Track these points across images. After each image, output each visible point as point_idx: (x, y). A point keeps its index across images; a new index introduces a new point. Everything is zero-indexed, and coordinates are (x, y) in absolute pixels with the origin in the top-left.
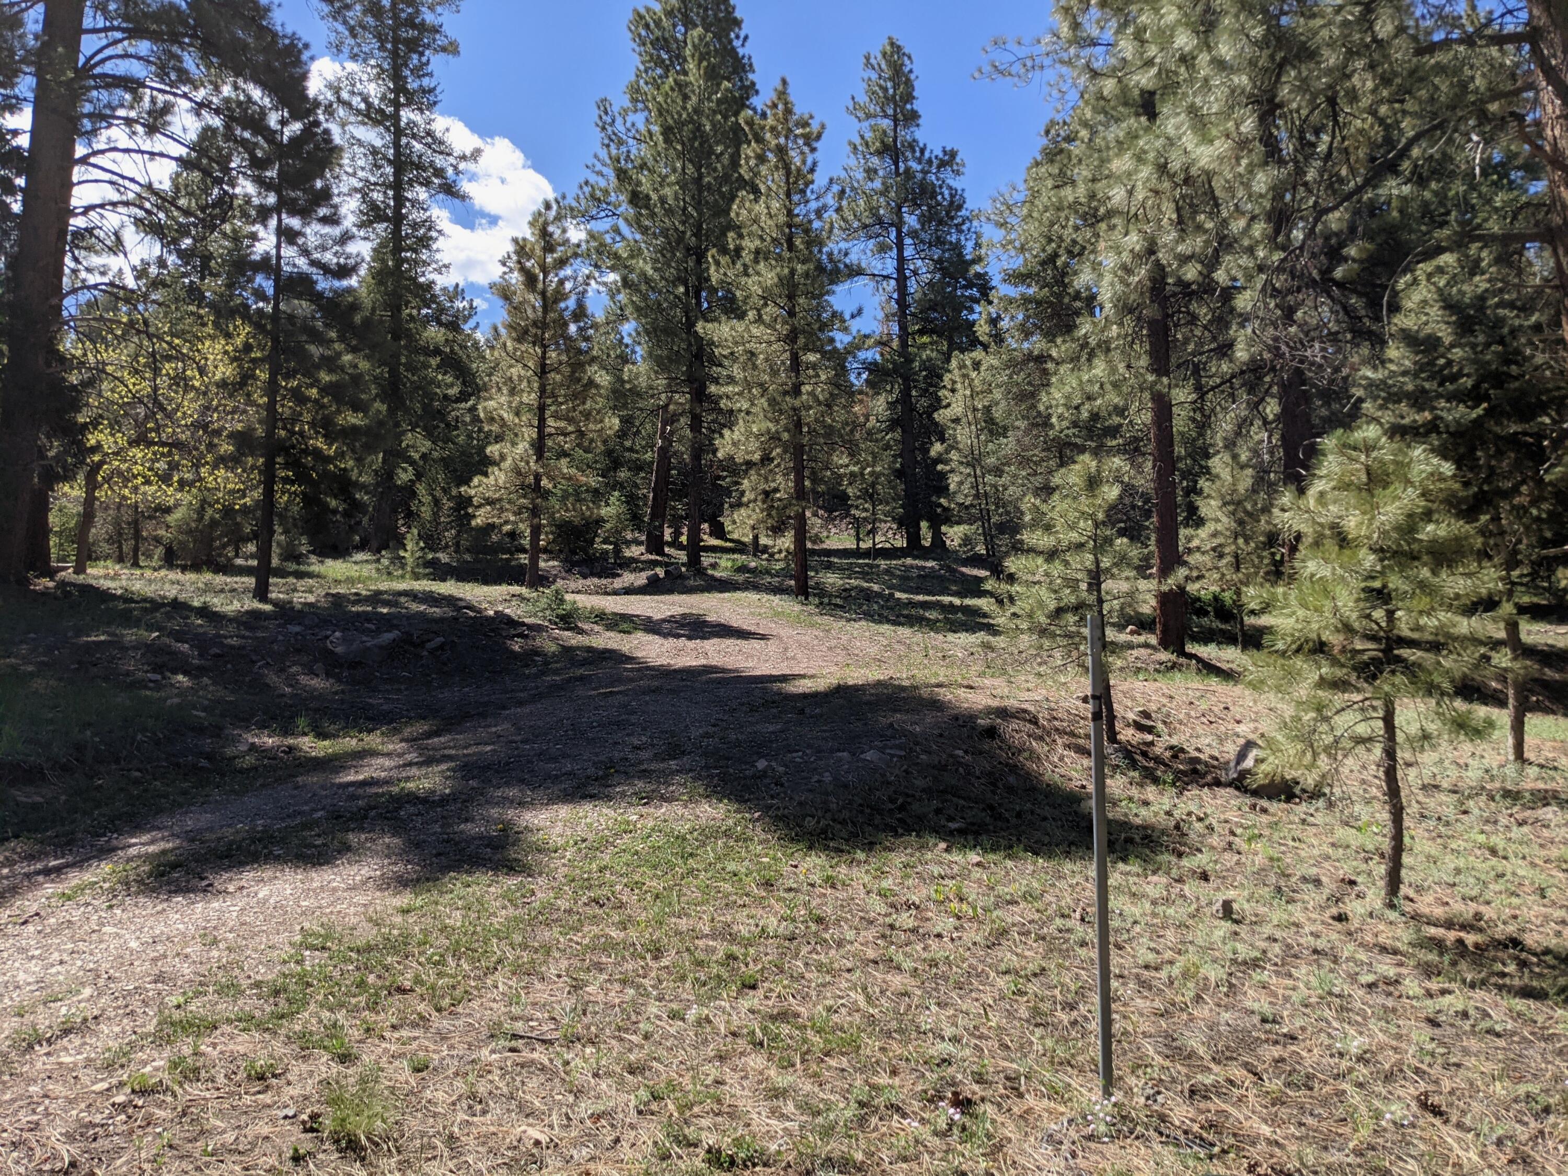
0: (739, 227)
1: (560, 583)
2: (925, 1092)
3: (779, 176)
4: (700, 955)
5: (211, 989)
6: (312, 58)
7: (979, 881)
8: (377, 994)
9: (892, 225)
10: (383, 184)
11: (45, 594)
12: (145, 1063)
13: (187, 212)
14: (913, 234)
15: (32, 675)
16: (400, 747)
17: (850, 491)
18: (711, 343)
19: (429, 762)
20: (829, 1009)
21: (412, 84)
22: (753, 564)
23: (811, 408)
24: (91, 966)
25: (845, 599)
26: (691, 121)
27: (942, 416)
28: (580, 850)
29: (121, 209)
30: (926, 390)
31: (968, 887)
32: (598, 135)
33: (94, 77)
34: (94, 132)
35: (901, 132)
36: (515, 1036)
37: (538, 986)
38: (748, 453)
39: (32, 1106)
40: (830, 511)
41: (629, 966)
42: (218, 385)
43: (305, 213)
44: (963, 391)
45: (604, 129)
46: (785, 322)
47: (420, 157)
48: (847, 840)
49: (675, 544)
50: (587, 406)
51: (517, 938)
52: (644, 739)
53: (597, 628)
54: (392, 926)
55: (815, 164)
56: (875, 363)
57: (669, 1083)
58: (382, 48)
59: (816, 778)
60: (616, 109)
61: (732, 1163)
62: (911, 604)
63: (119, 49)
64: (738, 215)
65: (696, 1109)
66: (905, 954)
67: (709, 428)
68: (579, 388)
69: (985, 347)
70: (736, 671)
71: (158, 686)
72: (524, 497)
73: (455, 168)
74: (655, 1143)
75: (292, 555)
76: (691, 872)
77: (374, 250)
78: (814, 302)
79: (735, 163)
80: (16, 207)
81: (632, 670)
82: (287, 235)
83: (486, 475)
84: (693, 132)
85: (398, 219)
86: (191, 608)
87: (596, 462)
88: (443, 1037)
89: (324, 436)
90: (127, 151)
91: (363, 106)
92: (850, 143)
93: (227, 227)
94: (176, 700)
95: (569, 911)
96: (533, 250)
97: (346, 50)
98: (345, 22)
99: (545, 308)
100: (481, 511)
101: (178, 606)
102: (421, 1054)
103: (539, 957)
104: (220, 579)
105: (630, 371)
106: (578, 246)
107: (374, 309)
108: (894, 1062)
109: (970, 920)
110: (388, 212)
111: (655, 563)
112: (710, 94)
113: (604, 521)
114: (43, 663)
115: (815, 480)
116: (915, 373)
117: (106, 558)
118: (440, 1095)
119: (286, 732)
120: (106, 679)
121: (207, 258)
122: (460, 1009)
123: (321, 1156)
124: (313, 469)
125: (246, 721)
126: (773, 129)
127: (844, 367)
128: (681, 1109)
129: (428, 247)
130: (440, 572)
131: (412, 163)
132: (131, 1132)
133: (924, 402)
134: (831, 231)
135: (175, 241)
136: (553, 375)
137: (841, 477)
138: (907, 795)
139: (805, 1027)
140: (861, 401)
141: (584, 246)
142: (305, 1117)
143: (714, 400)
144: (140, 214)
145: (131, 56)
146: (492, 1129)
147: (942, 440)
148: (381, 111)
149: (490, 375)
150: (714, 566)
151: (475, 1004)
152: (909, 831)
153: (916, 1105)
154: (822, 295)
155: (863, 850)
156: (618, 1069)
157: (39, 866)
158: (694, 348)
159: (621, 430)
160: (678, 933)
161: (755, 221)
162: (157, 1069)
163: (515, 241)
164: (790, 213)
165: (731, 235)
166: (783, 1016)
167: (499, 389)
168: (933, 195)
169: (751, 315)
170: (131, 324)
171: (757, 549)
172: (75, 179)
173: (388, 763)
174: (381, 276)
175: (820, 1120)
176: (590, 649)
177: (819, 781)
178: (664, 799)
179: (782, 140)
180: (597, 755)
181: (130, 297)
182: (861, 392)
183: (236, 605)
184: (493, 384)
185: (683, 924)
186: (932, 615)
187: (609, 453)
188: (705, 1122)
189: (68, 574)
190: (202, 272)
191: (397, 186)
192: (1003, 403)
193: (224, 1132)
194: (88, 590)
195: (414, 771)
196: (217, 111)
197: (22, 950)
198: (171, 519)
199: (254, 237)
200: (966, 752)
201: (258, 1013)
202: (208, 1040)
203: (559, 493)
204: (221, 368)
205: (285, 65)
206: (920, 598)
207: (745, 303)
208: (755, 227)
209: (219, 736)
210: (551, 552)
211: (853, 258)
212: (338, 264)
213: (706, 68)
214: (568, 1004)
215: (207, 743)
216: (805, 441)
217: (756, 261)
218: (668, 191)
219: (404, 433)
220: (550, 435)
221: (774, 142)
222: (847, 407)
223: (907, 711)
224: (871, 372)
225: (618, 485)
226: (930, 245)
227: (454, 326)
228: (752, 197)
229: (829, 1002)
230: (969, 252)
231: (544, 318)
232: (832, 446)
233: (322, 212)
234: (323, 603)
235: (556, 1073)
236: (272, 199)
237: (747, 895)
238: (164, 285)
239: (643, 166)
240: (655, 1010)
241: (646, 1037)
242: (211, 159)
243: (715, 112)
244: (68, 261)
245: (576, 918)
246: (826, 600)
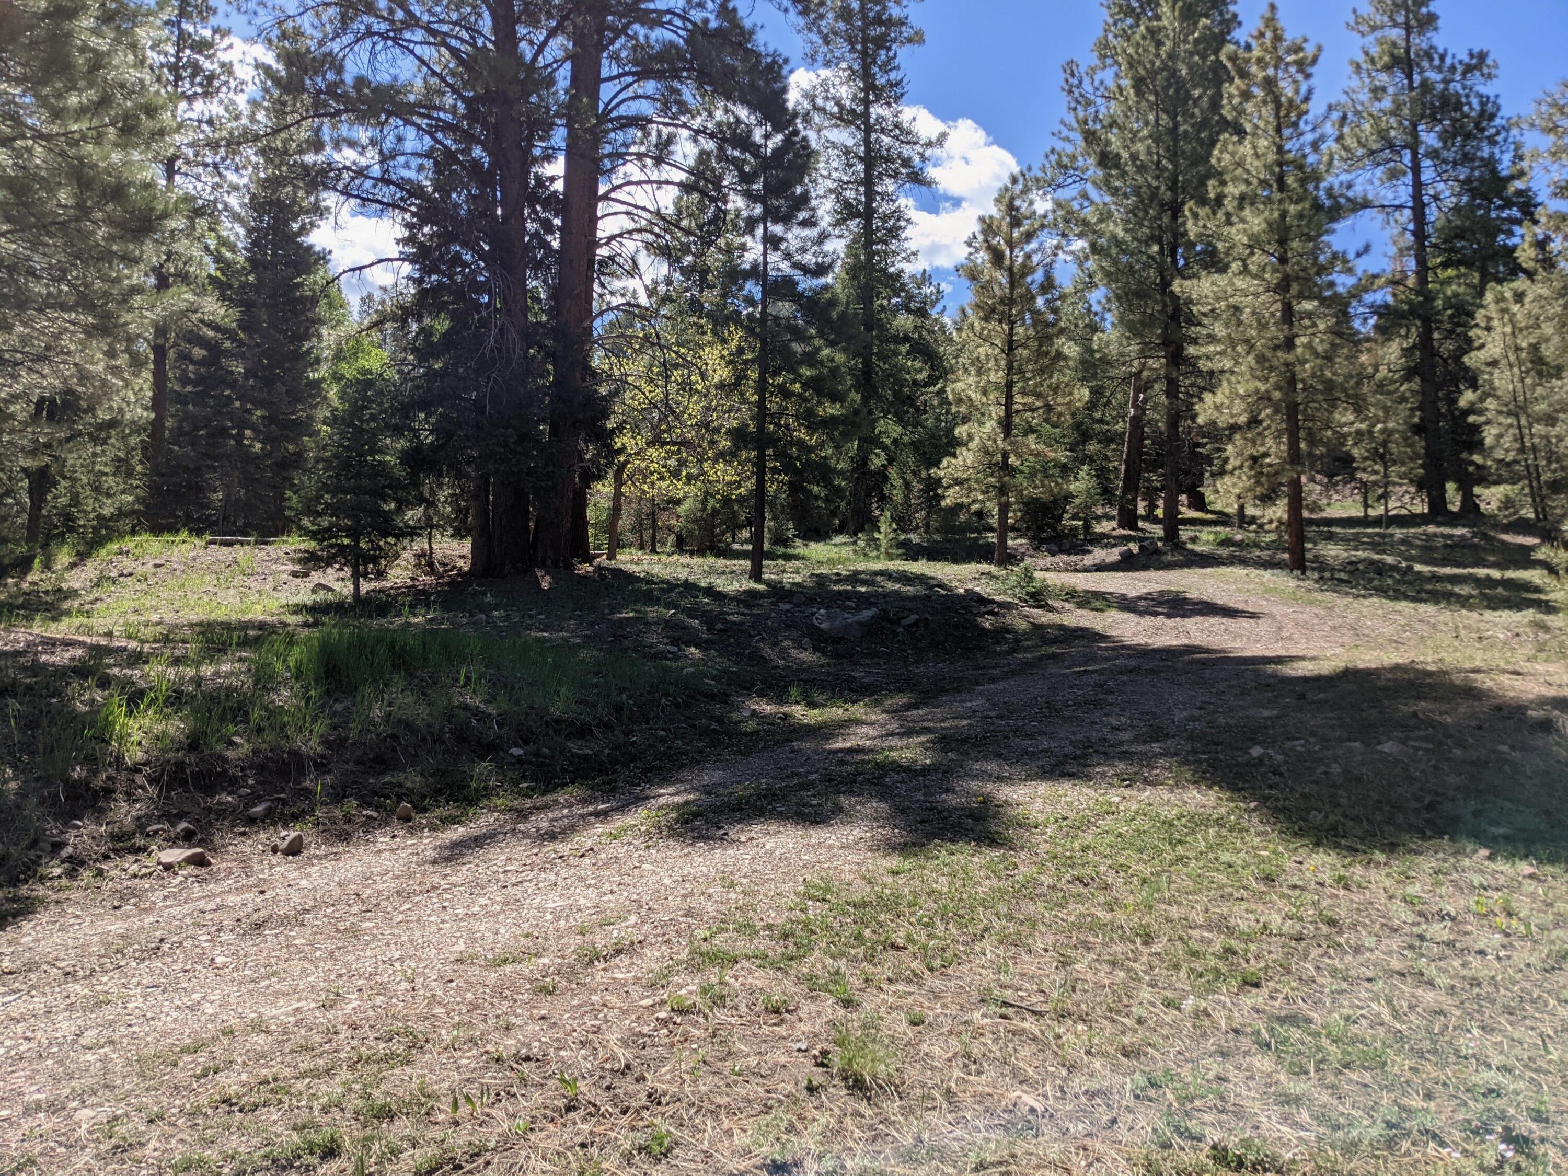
0: (1221, 174)
1: (1028, 561)
2: (1469, 1122)
3: (1268, 112)
4: (1196, 946)
5: (731, 927)
6: (791, 71)
7: (1533, 896)
8: (872, 948)
9: (1404, 147)
10: (856, 181)
11: (585, 577)
12: (681, 986)
13: (688, 232)
14: (1433, 154)
15: (580, 646)
16: (882, 717)
17: (1356, 452)
18: (1190, 301)
19: (909, 733)
20: (1347, 1019)
21: (881, 80)
22: (1239, 537)
23: (1306, 361)
24: (635, 897)
25: (1350, 572)
26: (1165, 67)
27: (1472, 360)
28: (1061, 828)
29: (636, 236)
30: (1452, 331)
31: (1518, 900)
32: (1065, 99)
33: (611, 120)
34: (613, 169)
35: (1415, 40)
36: (1005, 1004)
37: (1026, 957)
38: (1232, 416)
39: (595, 1013)
40: (1330, 476)
41: (1118, 948)
42: (717, 388)
43: (786, 219)
44: (1501, 328)
45: (1070, 92)
46: (1276, 271)
47: (888, 150)
48: (1362, 840)
49: (1150, 517)
50: (1054, 380)
51: (1003, 910)
52: (1123, 720)
53: (1067, 606)
54: (884, 886)
55: (1310, 91)
56: (1386, 306)
57: (1167, 1071)
58: (853, 50)
59: (1323, 769)
60: (1083, 69)
61: (1241, 1164)
62: (1435, 578)
63: (630, 93)
64: (1219, 160)
65: (1197, 1103)
66: (1439, 969)
67: (1187, 393)
68: (1046, 361)
69: (1530, 275)
70: (1220, 651)
71: (676, 658)
72: (992, 475)
73: (922, 155)
74: (1155, 1130)
75: (780, 540)
76: (1180, 859)
77: (848, 246)
78: (1311, 245)
79: (1215, 104)
80: (556, 245)
81: (1107, 649)
82: (772, 242)
83: (954, 456)
84: (1168, 80)
85: (869, 214)
86: (699, 589)
87: (1064, 436)
88: (936, 996)
89: (807, 427)
90: (639, 183)
91: (836, 109)
92: (1352, 62)
93: (721, 242)
94: (691, 670)
95: (1053, 888)
96: (999, 227)
97: (820, 58)
98: (820, 32)
99: (1013, 284)
100: (951, 492)
101: (689, 587)
102: (917, 1009)
103: (1025, 929)
104: (721, 563)
105: (1100, 339)
106: (1045, 216)
107: (848, 304)
108: (1428, 1084)
109: (1522, 938)
110: (861, 208)
111: (1128, 539)
112: (1186, 36)
113: (1073, 497)
114: (587, 636)
115: (1313, 441)
116: (1438, 313)
117: (630, 546)
118: (936, 1050)
119: (781, 701)
120: (635, 650)
121: (705, 271)
122: (950, 971)
123: (831, 1090)
124: (798, 459)
125: (747, 688)
126: (1260, 60)
127: (1345, 313)
128: (1182, 1100)
129: (897, 237)
130: (912, 552)
131: (882, 157)
132: (672, 1045)
133: (1450, 345)
134: (1330, 163)
135: (678, 260)
136: (1020, 350)
137: (1345, 436)
138: (1437, 794)
139: (1319, 1034)
140: (1369, 350)
141: (1051, 217)
142: (816, 1052)
143: (1191, 362)
144: (650, 238)
145: (640, 97)
146: (988, 1090)
147: (1474, 386)
148: (853, 111)
149: (957, 357)
150: (1194, 540)
151: (964, 968)
152: (1440, 834)
153: (1457, 1135)
154: (1320, 235)
155: (1383, 851)
156: (1111, 1050)
157: (591, 809)
158: (1170, 310)
159: (1090, 402)
160: (1168, 920)
161: (1239, 164)
162: (691, 993)
163: (982, 220)
164: (1280, 150)
165: (1211, 183)
166: (1291, 1019)
167: (966, 370)
168: (1458, 106)
169: (1236, 266)
170: (646, 338)
171: (1243, 520)
172: (599, 214)
173: (871, 731)
174: (854, 271)
175: (1340, 1134)
176: (1061, 627)
177: (1326, 773)
178: (1146, 782)
179: (1271, 71)
180: (1074, 733)
181: (645, 315)
182: (1368, 340)
183: (735, 586)
184: (960, 366)
185: (1174, 912)
186: (1463, 590)
187: (1077, 426)
188: (1207, 1118)
189: (603, 561)
190: (701, 286)
191: (868, 182)
192: (1556, 339)
193: (748, 1056)
194: (618, 573)
195: (896, 741)
196: (712, 136)
197: (582, 879)
198: (681, 509)
199: (743, 248)
200: (1513, 747)
201: (771, 953)
202: (731, 972)
203: (1026, 470)
204: (719, 372)
205: (767, 82)
206: (1448, 570)
207: (1227, 254)
208: (1240, 170)
209: (725, 702)
210: (1018, 530)
211: (1357, 191)
212: (817, 263)
213: (1182, 8)
214: (1059, 979)
215: (717, 709)
216: (1299, 400)
217: (1241, 207)
218: (1140, 147)
219: (876, 420)
220: (1018, 412)
221: (1261, 75)
222: (1352, 358)
223: (1435, 699)
224: (1381, 316)
225: (1088, 459)
226: (1455, 163)
227: (922, 313)
228: (1235, 138)
229: (1346, 1011)
230: (1505, 165)
231: (1012, 293)
232: (1333, 403)
233: (802, 215)
234: (809, 583)
235: (1048, 1045)
236: (758, 210)
237: (1245, 888)
238: (672, 301)
239: (1113, 123)
240: (1147, 996)
241: (1140, 1021)
242: (706, 180)
243: (1191, 54)
244: (596, 287)
245: (1060, 894)
246: (1327, 575)
